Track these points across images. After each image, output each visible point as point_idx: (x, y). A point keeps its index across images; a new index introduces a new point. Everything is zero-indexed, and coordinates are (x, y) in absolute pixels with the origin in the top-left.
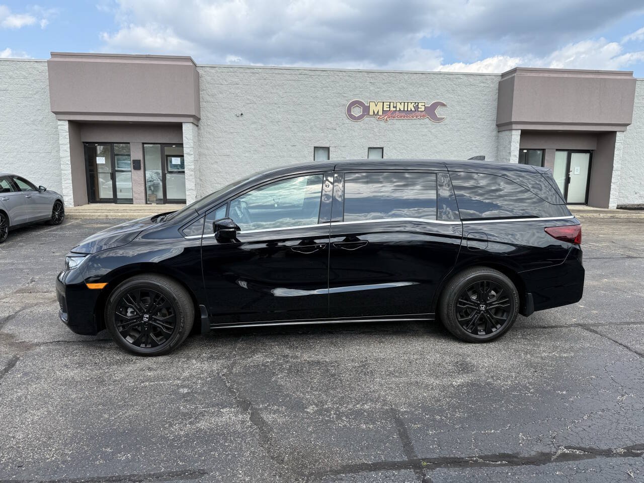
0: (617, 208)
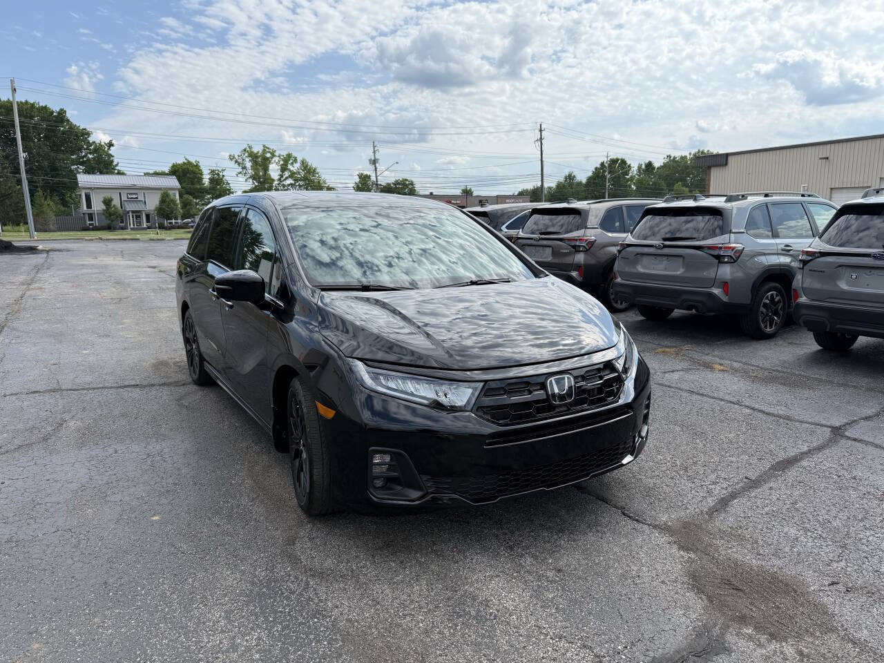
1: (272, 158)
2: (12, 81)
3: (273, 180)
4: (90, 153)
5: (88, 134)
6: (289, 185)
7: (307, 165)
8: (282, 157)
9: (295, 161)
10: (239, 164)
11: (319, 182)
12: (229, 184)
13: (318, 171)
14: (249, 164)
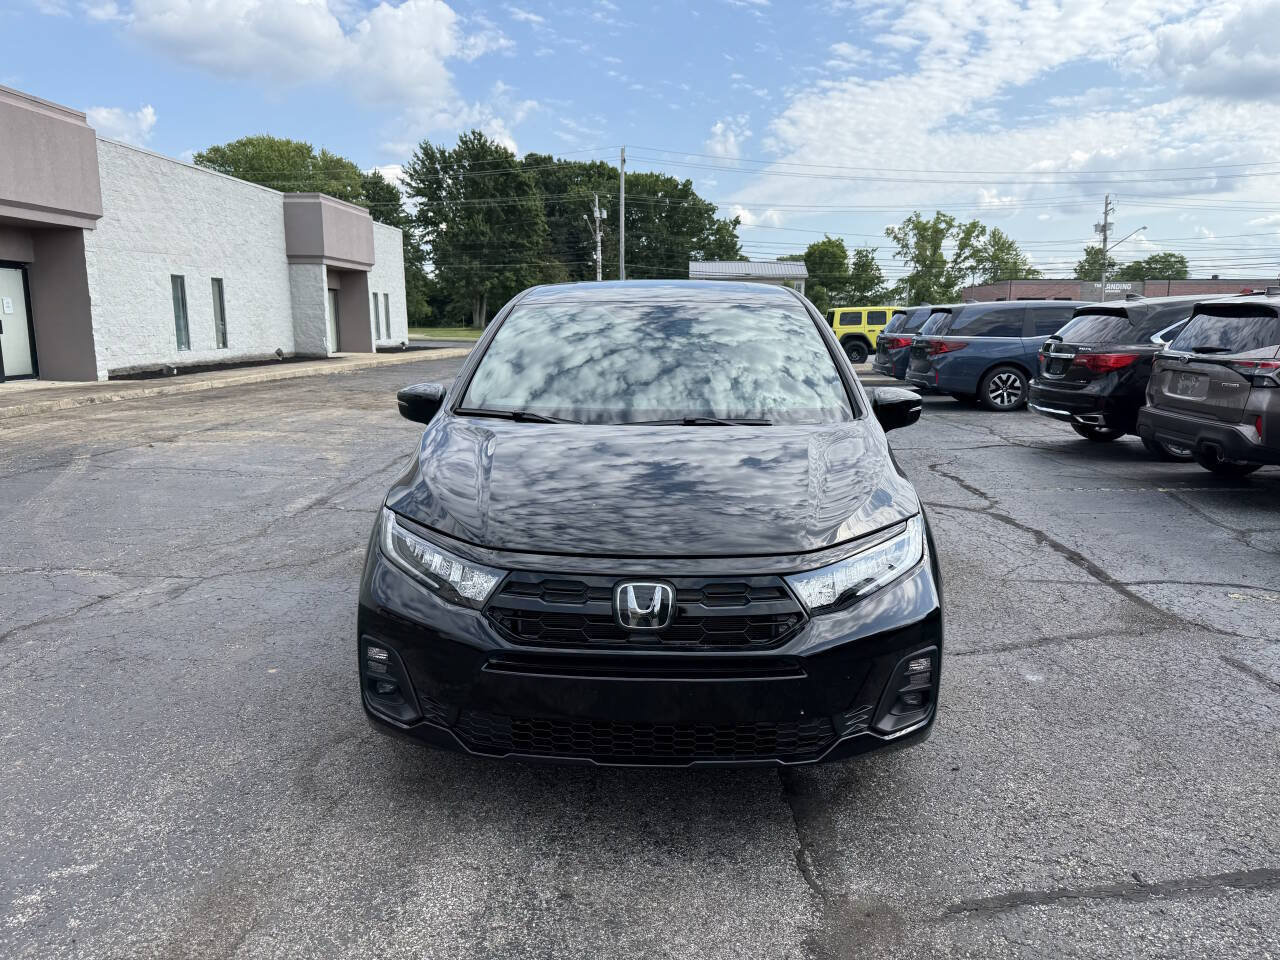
0: (110, 378)
1: (948, 230)
2: (623, 151)
3: (945, 262)
4: (712, 234)
5: (713, 210)
6: (967, 269)
7: (1000, 239)
8: (963, 228)
9: (983, 232)
10: (899, 240)
11: (1016, 263)
12: (879, 270)
13: (1016, 245)
14: (912, 241)
